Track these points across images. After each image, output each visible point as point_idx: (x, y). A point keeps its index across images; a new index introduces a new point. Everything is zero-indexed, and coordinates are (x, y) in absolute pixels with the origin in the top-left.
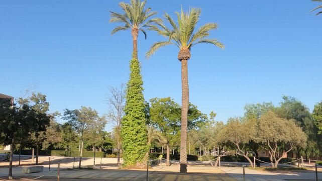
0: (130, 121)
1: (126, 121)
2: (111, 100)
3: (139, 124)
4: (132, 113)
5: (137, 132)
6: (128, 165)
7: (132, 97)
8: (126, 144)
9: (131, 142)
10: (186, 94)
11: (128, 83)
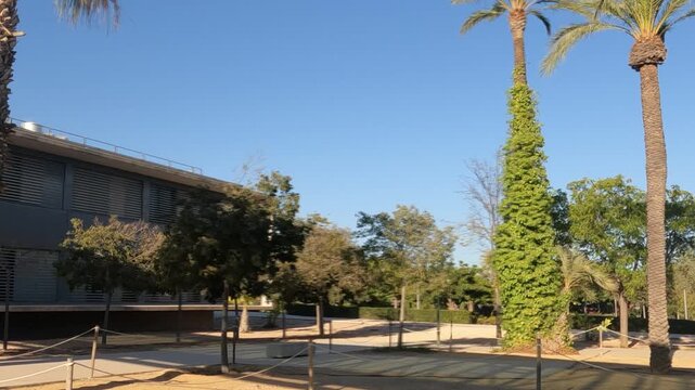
0: (515, 236)
1: (505, 237)
2: (473, 191)
3: (538, 243)
4: (518, 216)
5: (535, 263)
6: (514, 343)
7: (518, 178)
8: (508, 293)
9: (519, 288)
10: (657, 159)
11: (505, 145)
